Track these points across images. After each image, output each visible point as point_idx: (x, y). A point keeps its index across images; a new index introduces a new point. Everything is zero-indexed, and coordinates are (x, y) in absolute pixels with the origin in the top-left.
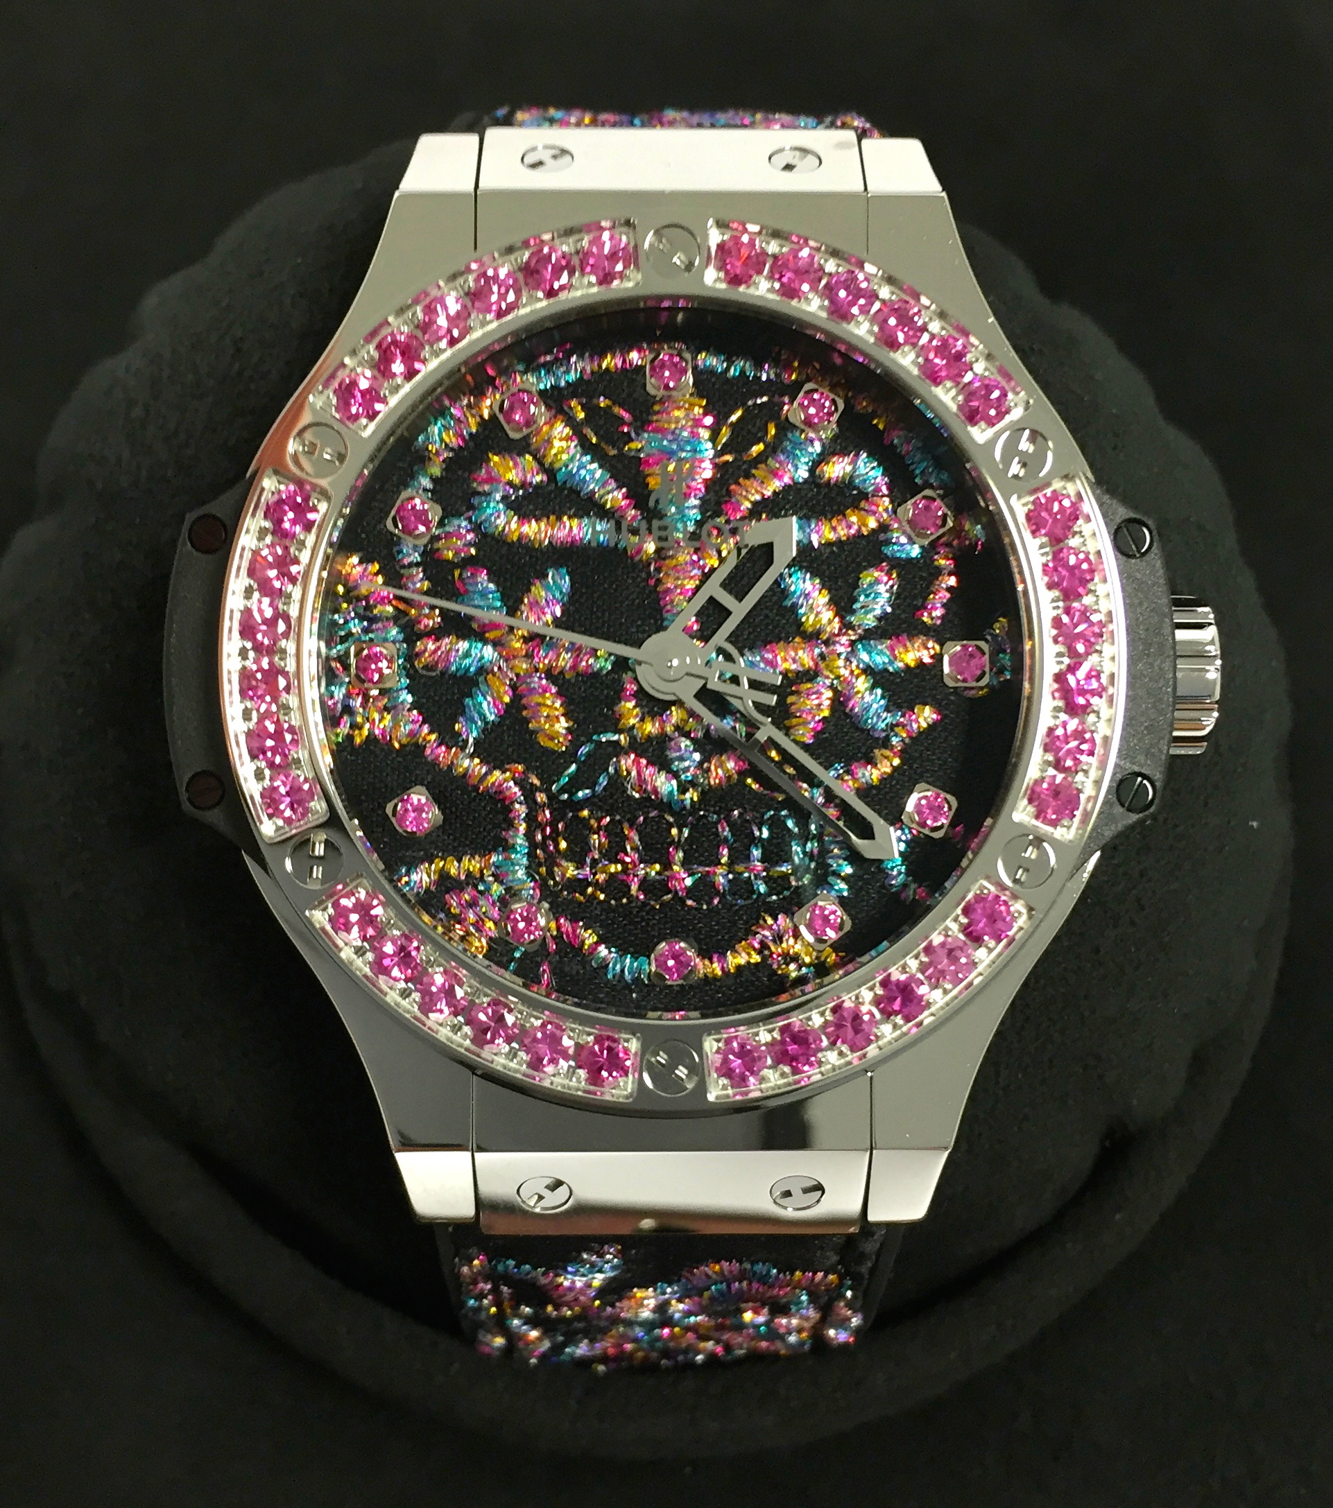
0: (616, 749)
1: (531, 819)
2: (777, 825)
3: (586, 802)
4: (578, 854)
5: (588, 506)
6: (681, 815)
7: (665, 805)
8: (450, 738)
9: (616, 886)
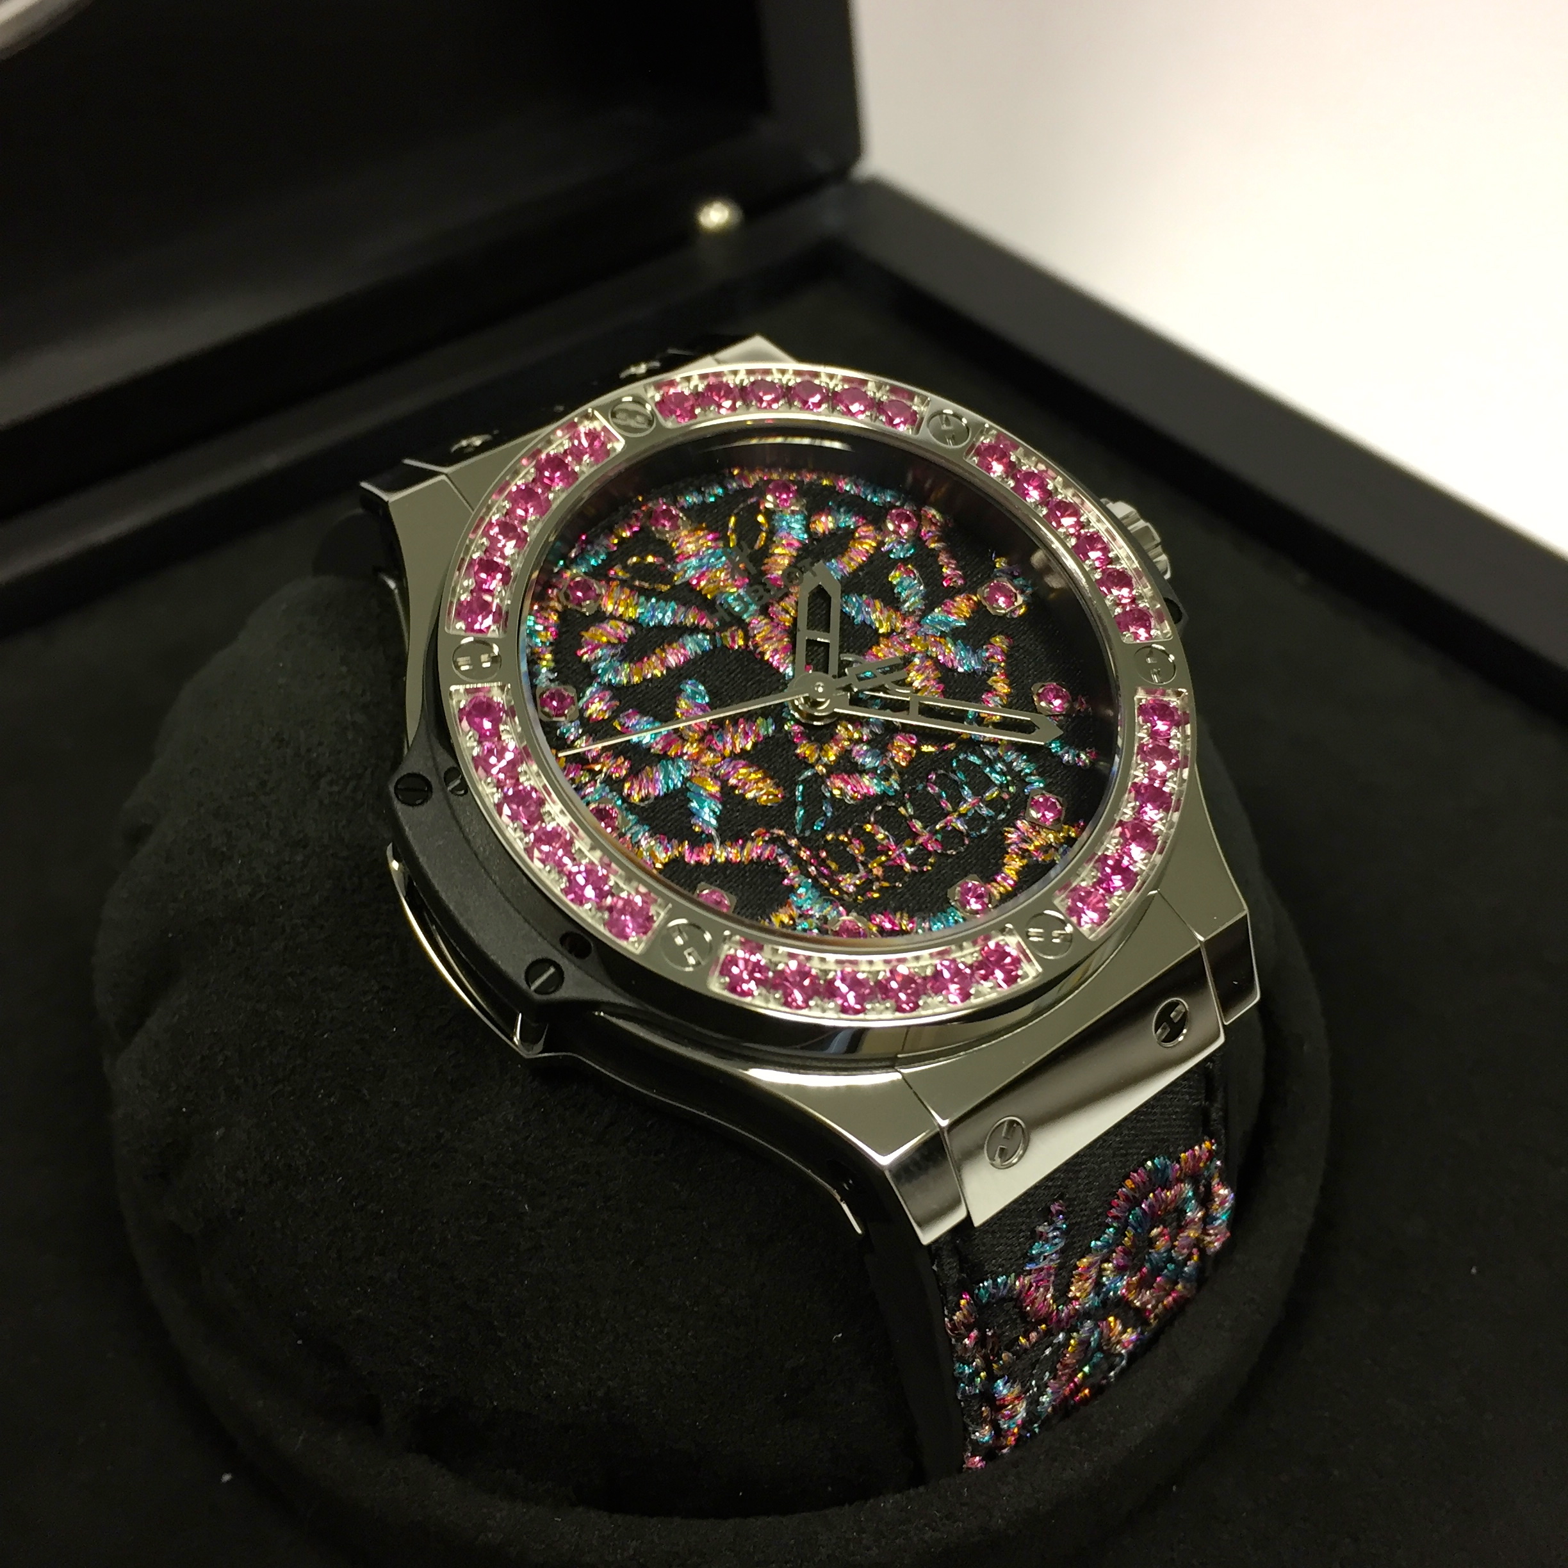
0: (818, 779)
1: (797, 860)
2: (966, 766)
3: (825, 830)
4: (850, 865)
5: (678, 631)
6: (899, 798)
7: (882, 797)
8: (699, 840)
9: (893, 871)
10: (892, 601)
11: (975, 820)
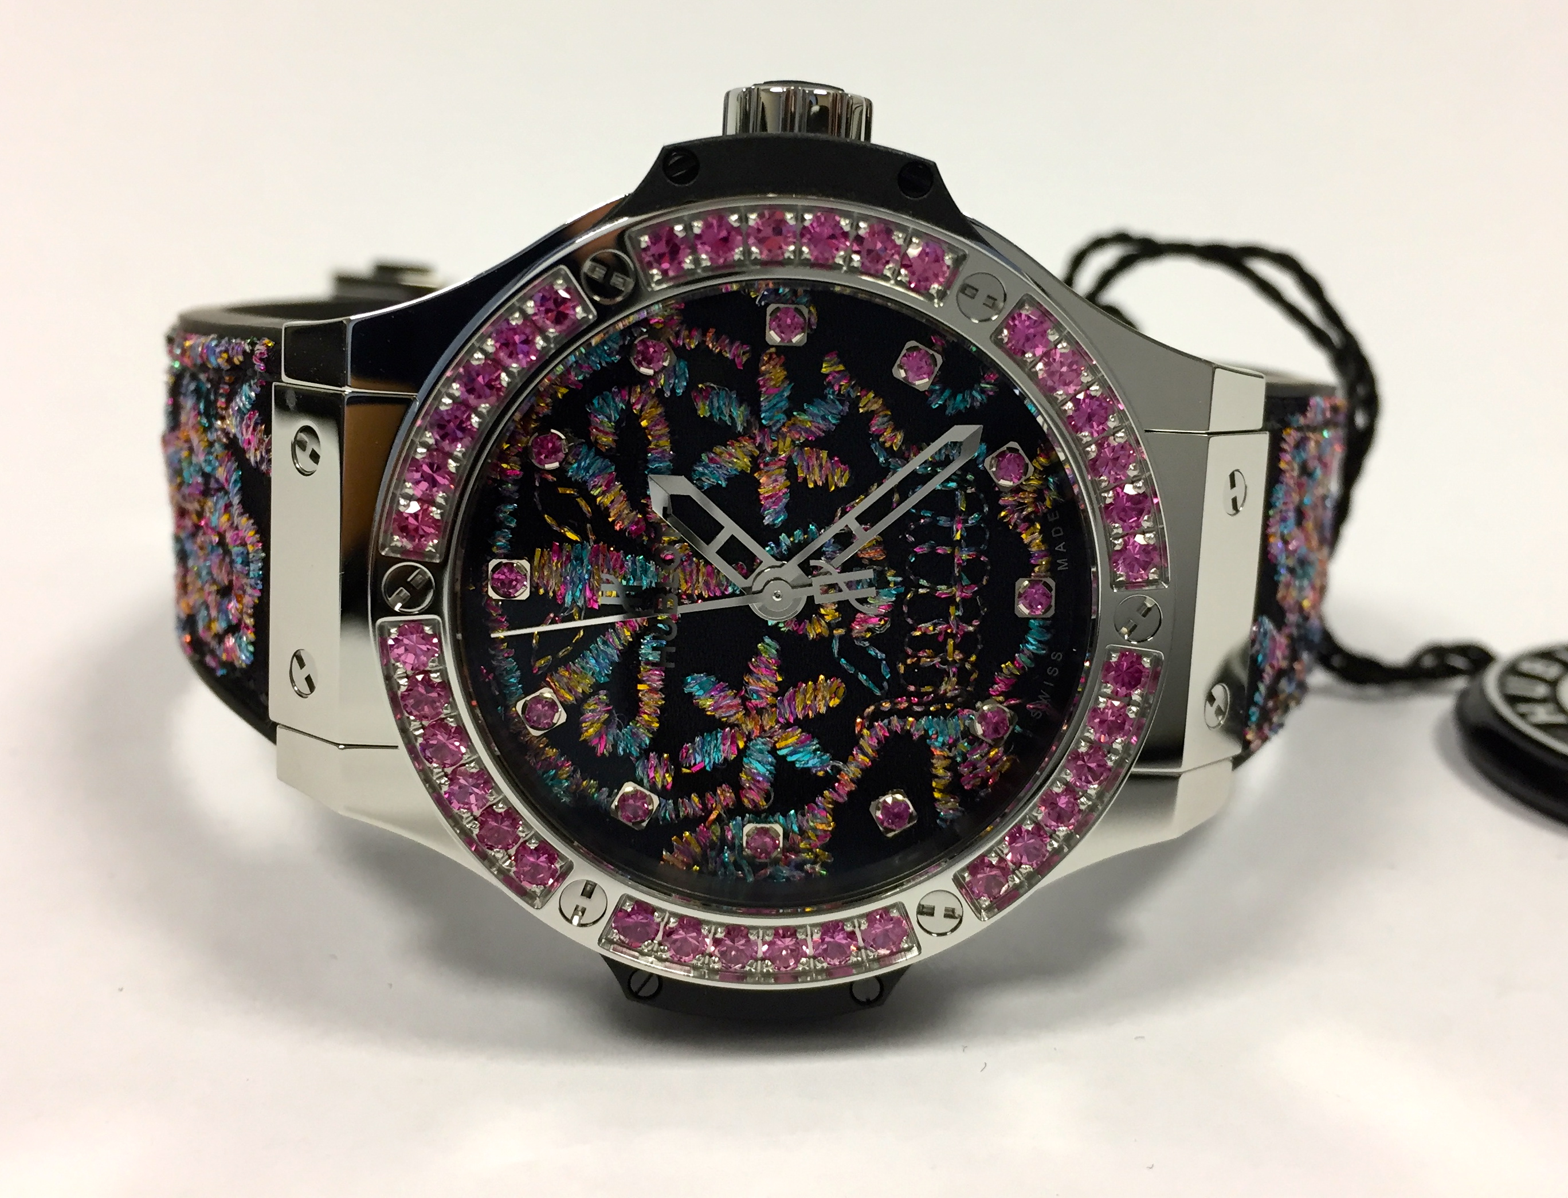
10: (725, 434)
11: (972, 537)
